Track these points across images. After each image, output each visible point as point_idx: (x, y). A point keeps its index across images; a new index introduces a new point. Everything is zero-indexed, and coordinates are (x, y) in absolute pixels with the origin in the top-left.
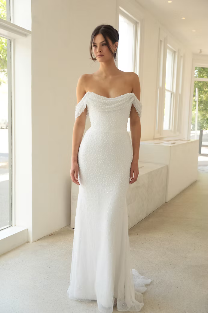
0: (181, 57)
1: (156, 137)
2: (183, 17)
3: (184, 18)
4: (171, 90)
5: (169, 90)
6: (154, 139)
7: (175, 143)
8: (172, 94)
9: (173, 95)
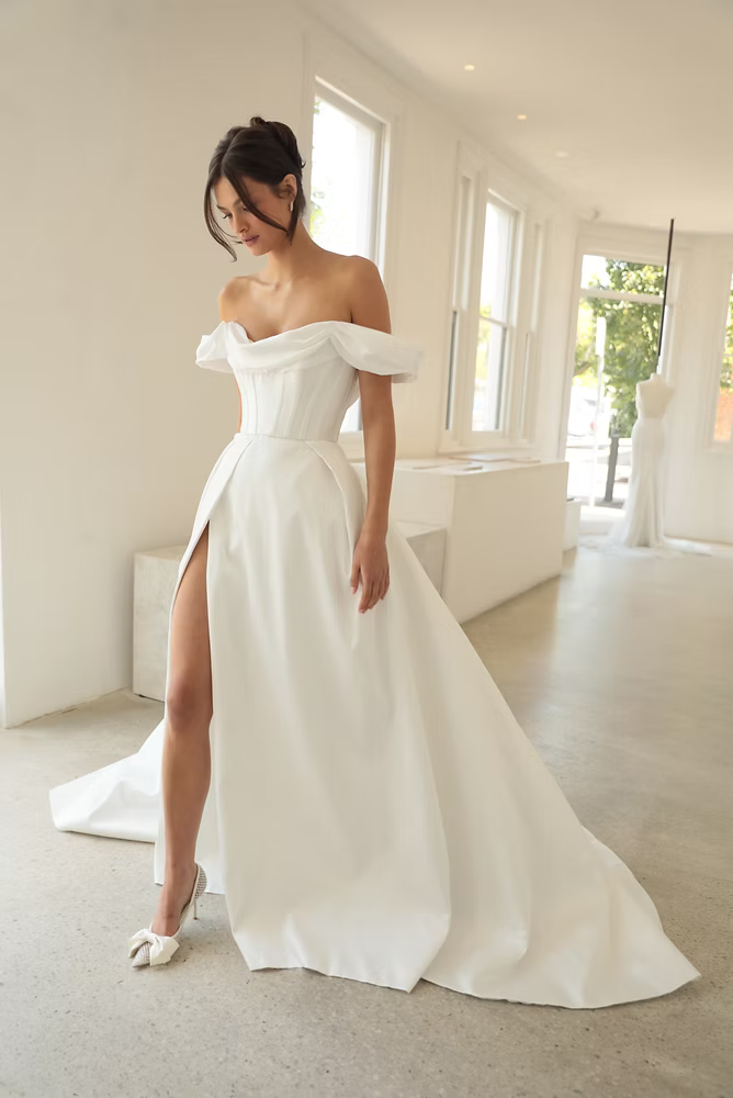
0: (537, 227)
1: (443, 449)
2: (522, 114)
3: (522, 117)
4: (504, 321)
5: (499, 319)
6: (438, 455)
7: (480, 468)
8: (505, 330)
9: (508, 333)
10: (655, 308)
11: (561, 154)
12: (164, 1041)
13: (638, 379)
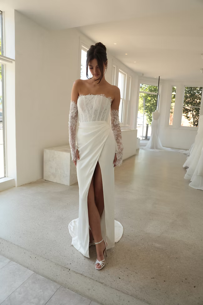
2: (126, 53)
8: (123, 100)
10: (156, 95)
11: (135, 62)
12: (58, 243)
13: (152, 111)
